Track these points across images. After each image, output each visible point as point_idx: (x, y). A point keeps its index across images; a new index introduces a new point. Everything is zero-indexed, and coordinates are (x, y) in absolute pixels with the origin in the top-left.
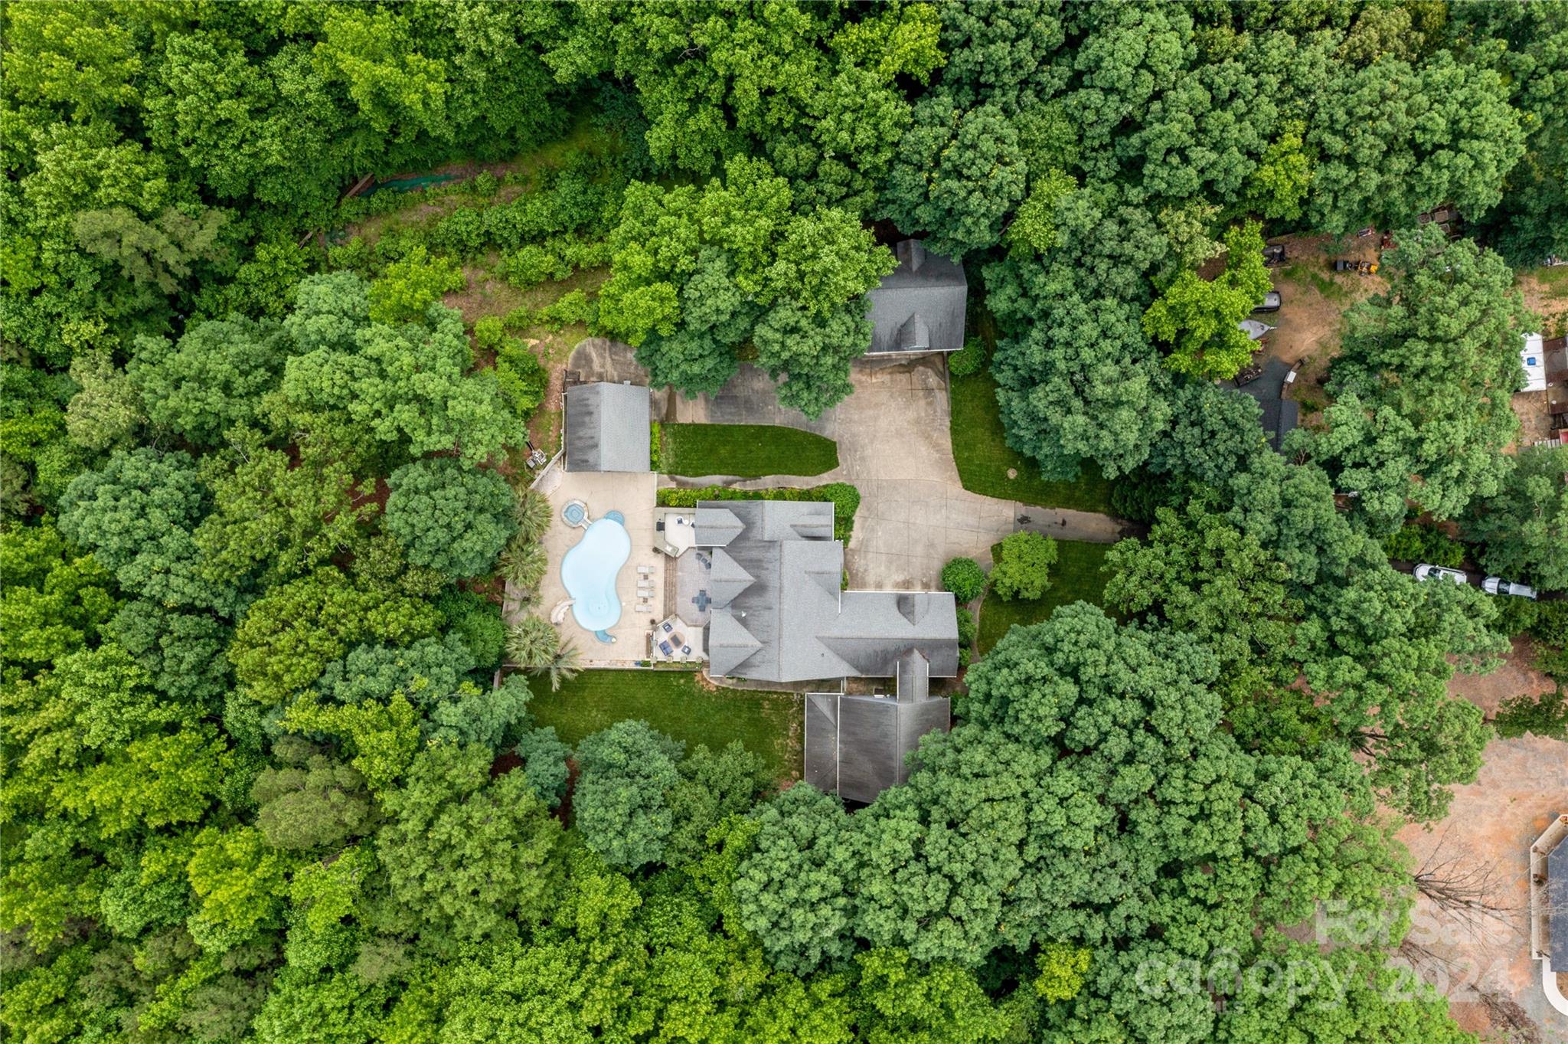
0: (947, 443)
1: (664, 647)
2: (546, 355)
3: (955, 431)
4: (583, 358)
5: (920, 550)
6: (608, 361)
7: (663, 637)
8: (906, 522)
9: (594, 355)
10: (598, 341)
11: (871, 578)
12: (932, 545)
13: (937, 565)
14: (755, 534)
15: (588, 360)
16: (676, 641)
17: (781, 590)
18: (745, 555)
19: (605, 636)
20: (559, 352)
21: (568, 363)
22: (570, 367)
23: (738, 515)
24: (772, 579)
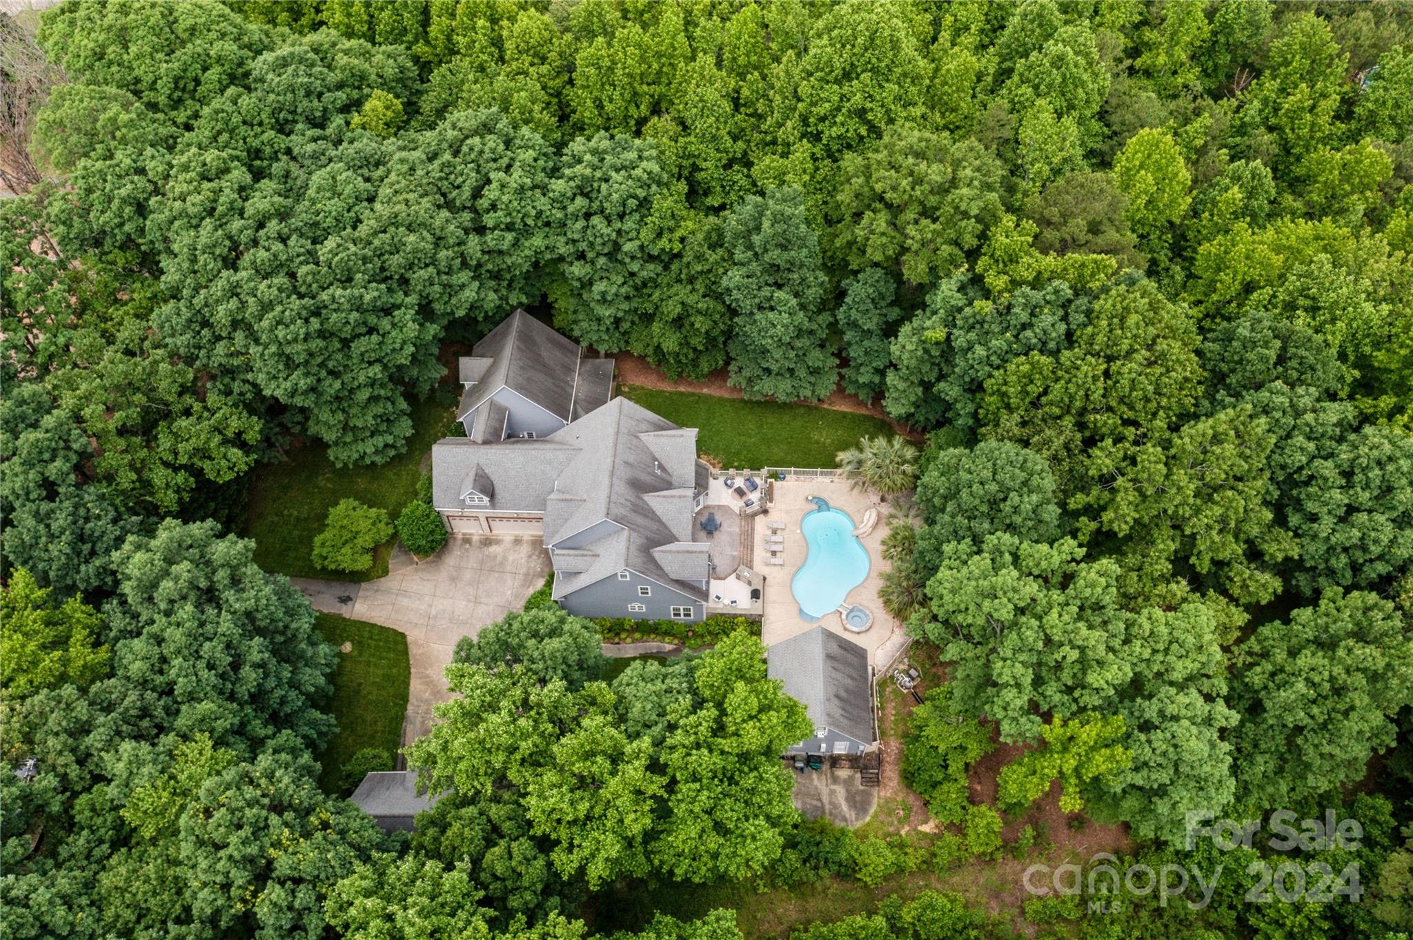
0: (415, 686)
1: (754, 487)
2: (908, 809)
3: (404, 698)
4: (859, 803)
5: (468, 575)
6: (825, 799)
7: (754, 496)
8: (477, 602)
9: (844, 807)
10: (839, 824)
11: (525, 550)
12: (453, 579)
13: (451, 559)
14: (638, 540)
15: (851, 799)
16: (740, 492)
17: (612, 474)
18: (654, 526)
19: (821, 504)
20: (890, 813)
21: (879, 796)
22: (875, 791)
23: (658, 567)
24: (622, 488)
